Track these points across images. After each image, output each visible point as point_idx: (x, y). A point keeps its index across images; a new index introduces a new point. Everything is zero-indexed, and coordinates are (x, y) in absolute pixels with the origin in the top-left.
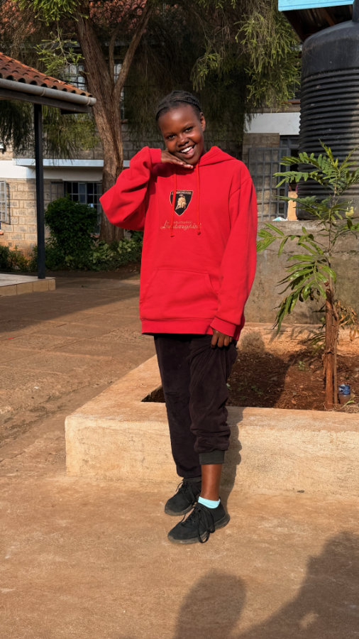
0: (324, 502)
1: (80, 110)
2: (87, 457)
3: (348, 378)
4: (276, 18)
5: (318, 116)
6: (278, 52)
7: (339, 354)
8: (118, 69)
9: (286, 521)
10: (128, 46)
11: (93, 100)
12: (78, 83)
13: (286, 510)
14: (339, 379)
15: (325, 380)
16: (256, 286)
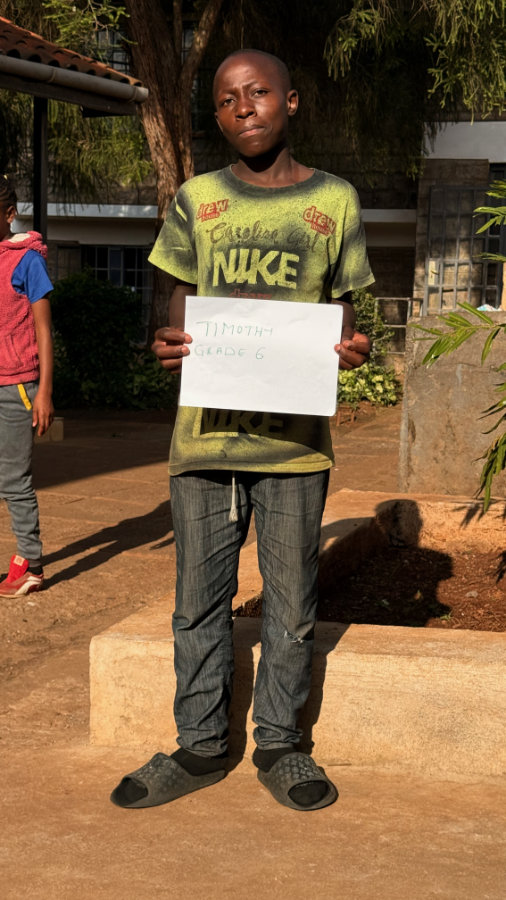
1: (119, 110)
11: (143, 91)
16: (440, 430)
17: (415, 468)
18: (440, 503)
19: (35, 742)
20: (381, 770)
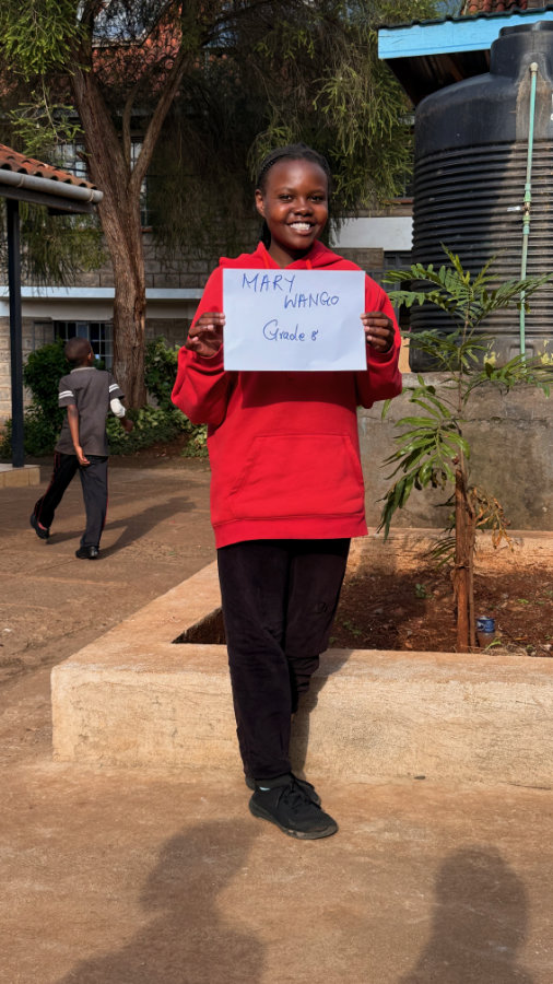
0: (456, 793)
1: (78, 210)
3: (491, 609)
4: (374, 73)
5: (439, 216)
6: (379, 124)
7: (477, 573)
8: (136, 151)
9: (398, 822)
10: (152, 116)
11: (98, 194)
12: (75, 170)
13: (396, 807)
14: (477, 610)
15: (456, 612)
19: (5, 759)
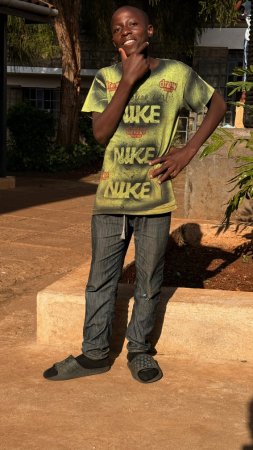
1: (43, 21)
2: (56, 328)
11: (56, 11)
16: (204, 187)
17: (192, 206)
18: (205, 224)
19: (9, 343)
20: (179, 357)
